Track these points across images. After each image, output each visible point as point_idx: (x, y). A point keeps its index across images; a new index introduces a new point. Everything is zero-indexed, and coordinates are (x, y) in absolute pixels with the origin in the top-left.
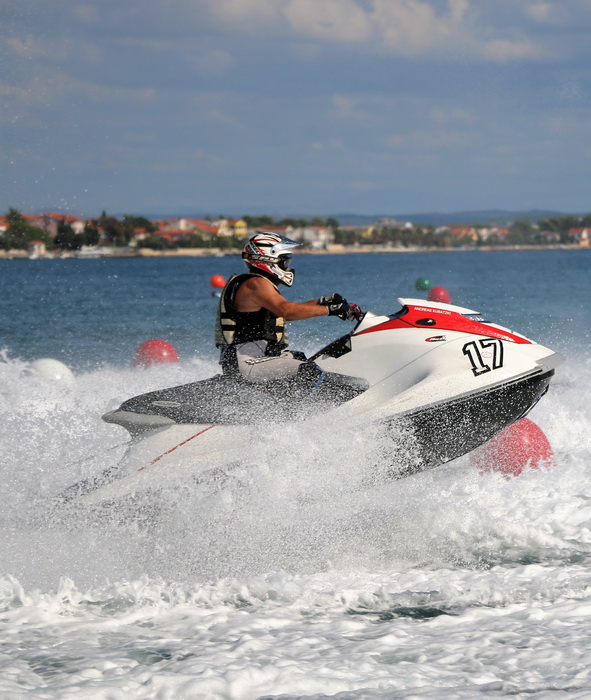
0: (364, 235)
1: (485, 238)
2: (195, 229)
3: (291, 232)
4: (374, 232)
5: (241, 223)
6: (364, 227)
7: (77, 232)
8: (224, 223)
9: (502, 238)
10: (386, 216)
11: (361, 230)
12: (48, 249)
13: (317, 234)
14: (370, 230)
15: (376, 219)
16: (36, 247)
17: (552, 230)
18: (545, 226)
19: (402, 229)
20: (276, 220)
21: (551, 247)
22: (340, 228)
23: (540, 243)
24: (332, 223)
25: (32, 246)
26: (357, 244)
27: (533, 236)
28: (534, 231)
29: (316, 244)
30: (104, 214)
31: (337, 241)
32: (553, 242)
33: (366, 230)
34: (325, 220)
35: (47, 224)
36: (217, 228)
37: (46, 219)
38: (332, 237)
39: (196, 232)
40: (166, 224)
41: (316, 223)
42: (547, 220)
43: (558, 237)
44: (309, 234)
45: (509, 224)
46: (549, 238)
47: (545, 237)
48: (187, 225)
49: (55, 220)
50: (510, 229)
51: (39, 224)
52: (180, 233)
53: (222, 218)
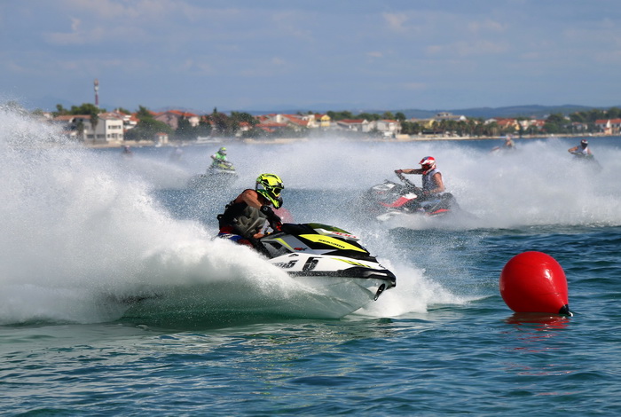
0: (426, 126)
1: (525, 128)
2: (289, 122)
3: (366, 124)
4: (434, 123)
5: (326, 117)
6: (427, 120)
7: (194, 125)
8: (312, 116)
9: (540, 128)
10: (445, 111)
11: (424, 122)
12: (170, 139)
13: (388, 126)
14: (431, 122)
15: (437, 113)
16: (161, 138)
17: (581, 121)
18: (575, 118)
19: (458, 121)
20: (354, 115)
21: (581, 135)
22: (406, 121)
23: (571, 132)
24: (399, 117)
25: (158, 137)
26: (420, 134)
27: (565, 126)
28: (567, 121)
29: (387, 134)
30: (215, 110)
31: (403, 132)
32: (582, 131)
33: (428, 122)
34: (394, 114)
35: (170, 119)
36: (307, 121)
37: (169, 114)
38: (400, 128)
39: (289, 125)
40: (265, 118)
41: (387, 117)
42: (577, 113)
43: (586, 128)
44: (381, 125)
45: (546, 116)
46: (579, 127)
47: (575, 127)
48: (282, 119)
49: (176, 116)
50: (546, 121)
51: (163, 119)
52: (276, 126)
53: (310, 113)
